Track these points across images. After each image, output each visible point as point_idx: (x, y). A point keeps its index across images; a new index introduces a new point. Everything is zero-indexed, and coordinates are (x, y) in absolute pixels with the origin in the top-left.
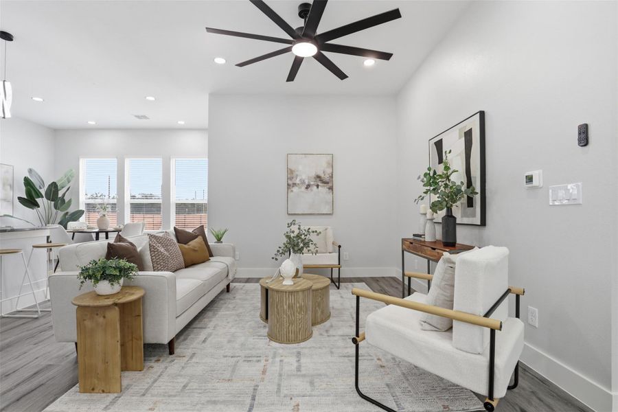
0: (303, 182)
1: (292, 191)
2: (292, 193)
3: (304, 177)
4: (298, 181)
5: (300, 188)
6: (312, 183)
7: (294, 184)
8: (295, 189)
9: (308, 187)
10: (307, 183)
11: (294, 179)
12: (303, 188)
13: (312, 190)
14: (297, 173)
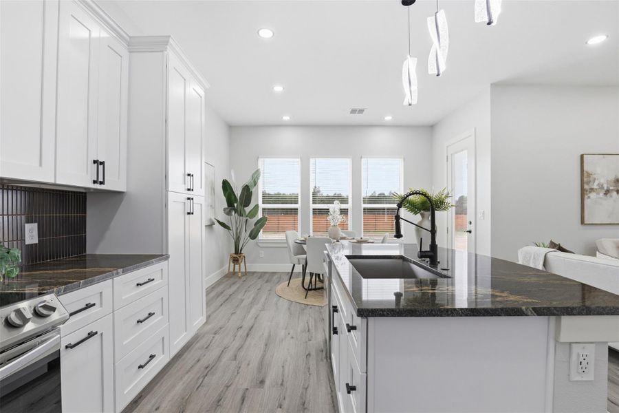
0: (601, 187)
1: (589, 197)
2: (589, 200)
3: (602, 181)
4: (595, 186)
5: (598, 194)
6: (611, 188)
7: (592, 190)
8: (593, 195)
9: (607, 192)
10: (605, 188)
11: (591, 183)
12: (601, 194)
13: (611, 197)
14: (595, 176)
